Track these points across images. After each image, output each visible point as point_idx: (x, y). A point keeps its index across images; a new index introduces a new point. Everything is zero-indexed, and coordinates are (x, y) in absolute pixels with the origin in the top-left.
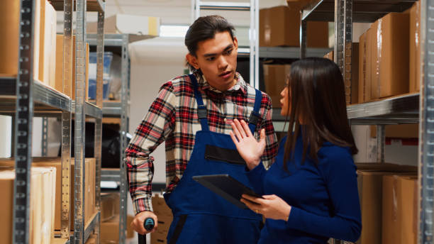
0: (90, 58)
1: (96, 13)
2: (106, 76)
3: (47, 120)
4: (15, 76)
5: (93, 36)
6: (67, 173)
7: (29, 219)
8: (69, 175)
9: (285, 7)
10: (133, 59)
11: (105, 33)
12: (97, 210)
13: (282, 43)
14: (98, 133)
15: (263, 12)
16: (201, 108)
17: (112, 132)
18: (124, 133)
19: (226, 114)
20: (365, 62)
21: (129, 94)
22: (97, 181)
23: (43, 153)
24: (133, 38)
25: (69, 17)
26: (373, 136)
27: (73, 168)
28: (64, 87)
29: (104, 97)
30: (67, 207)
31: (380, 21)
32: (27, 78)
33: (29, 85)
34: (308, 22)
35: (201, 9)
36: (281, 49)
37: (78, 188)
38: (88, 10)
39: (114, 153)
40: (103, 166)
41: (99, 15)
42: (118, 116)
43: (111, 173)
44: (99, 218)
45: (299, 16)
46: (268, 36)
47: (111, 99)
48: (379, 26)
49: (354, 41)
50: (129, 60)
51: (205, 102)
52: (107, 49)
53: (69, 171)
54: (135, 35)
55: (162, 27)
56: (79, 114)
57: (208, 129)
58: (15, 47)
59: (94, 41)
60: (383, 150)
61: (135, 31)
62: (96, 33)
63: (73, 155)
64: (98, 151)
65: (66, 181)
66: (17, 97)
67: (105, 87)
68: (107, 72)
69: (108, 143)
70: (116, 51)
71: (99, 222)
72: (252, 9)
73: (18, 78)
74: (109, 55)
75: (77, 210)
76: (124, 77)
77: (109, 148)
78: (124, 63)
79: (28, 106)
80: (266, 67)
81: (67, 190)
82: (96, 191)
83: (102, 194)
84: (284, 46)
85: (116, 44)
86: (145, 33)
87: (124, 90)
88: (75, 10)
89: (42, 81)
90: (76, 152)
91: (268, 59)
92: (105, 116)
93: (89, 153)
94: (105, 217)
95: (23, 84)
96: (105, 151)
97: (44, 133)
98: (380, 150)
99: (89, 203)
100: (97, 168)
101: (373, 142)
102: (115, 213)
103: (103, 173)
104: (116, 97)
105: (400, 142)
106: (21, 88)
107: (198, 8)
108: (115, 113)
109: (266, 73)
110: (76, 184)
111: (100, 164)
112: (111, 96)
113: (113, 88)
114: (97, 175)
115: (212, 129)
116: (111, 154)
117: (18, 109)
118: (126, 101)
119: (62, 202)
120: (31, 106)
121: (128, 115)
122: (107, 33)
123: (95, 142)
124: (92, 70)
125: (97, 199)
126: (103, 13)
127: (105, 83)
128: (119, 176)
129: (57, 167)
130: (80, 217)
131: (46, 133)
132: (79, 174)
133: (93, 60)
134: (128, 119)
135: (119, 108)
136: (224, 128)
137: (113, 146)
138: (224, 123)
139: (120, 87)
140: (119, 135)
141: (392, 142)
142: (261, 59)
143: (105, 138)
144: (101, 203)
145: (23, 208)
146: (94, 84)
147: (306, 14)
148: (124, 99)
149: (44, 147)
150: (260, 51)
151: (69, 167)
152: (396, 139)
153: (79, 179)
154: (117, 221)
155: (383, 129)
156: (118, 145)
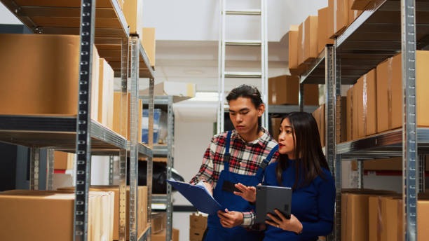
0: (144, 113)
1: (148, 79)
2: (156, 127)
3: (113, 159)
4: (76, 115)
5: (146, 98)
6: (123, 197)
7: (87, 232)
8: (125, 198)
9: (287, 76)
10: (176, 114)
11: (155, 95)
12: (149, 225)
13: (285, 102)
14: (150, 168)
15: (270, 80)
16: (227, 154)
17: (160, 168)
18: (169, 168)
19: (241, 159)
20: (352, 110)
21: (173, 140)
22: (149, 204)
23: (110, 183)
24: (176, 99)
25: (125, 84)
26: (354, 168)
27: (128, 193)
28: (121, 130)
29: (154, 142)
30: (123, 222)
31: (365, 76)
32: (85, 117)
33: (87, 123)
34: (305, 86)
35: (226, 77)
36: (285, 107)
37: (133, 208)
38: (140, 77)
39: (162, 183)
40: (154, 192)
41: (150, 81)
42: (165, 156)
43: (159, 198)
44: (151, 231)
45: (298, 80)
46: (274, 99)
47: (160, 143)
48: (365, 81)
49: (342, 95)
50: (173, 116)
51: (230, 150)
52: (157, 106)
53: (125, 195)
54: (177, 97)
55: (198, 93)
56: (133, 152)
57: (228, 169)
58: (76, 93)
59: (146, 101)
60: (362, 179)
61: (177, 94)
62: (148, 95)
63: (128, 184)
64: (150, 181)
65: (123, 203)
66: (78, 133)
67: (155, 135)
68: (157, 123)
69: (157, 176)
70: (164, 108)
71: (151, 234)
72: (263, 77)
73: (78, 118)
74: (158, 111)
75: (132, 225)
76: (170, 127)
77: (159, 179)
78: (170, 117)
79: (86, 140)
80: (273, 120)
81: (123, 209)
82: (148, 211)
83: (153, 213)
84: (286, 105)
85: (163, 103)
86: (185, 95)
87: (169, 137)
88: (130, 77)
89: (101, 122)
90: (131, 181)
91: (275, 114)
92: (155, 156)
93: (142, 182)
94: (155, 230)
95: (82, 122)
96: (155, 181)
97: (110, 169)
98: (360, 180)
99: (142, 220)
100: (148, 194)
101: (354, 174)
102: (164, 227)
103: (154, 198)
104: (164, 142)
105: (375, 173)
106: (80, 125)
107: (223, 76)
108: (163, 153)
109: (274, 124)
110: (131, 205)
111: (151, 191)
112: (160, 141)
113: (161, 135)
114: (148, 198)
115: (231, 169)
116: (160, 184)
117: (78, 143)
118: (171, 145)
119: (120, 219)
120: (88, 140)
121: (173, 156)
122: (157, 95)
123: (148, 174)
124: (145, 122)
125: (149, 217)
126: (153, 79)
127: (155, 131)
128: (165, 200)
129: (115, 192)
130: (134, 231)
131: (112, 169)
132: (133, 197)
133: (145, 115)
134: (173, 159)
135: (166, 150)
136: (239, 169)
137: (161, 178)
138: (239, 166)
139: (167, 135)
140: (166, 170)
141: (369, 173)
142: (270, 114)
143: (155, 172)
144: (152, 220)
145: (82, 223)
146: (146, 133)
147: (303, 79)
148: (170, 143)
149: (110, 179)
150: (269, 108)
151: (125, 192)
152: (372, 171)
153: (133, 201)
154: (164, 233)
155: (362, 163)
156: (165, 177)
